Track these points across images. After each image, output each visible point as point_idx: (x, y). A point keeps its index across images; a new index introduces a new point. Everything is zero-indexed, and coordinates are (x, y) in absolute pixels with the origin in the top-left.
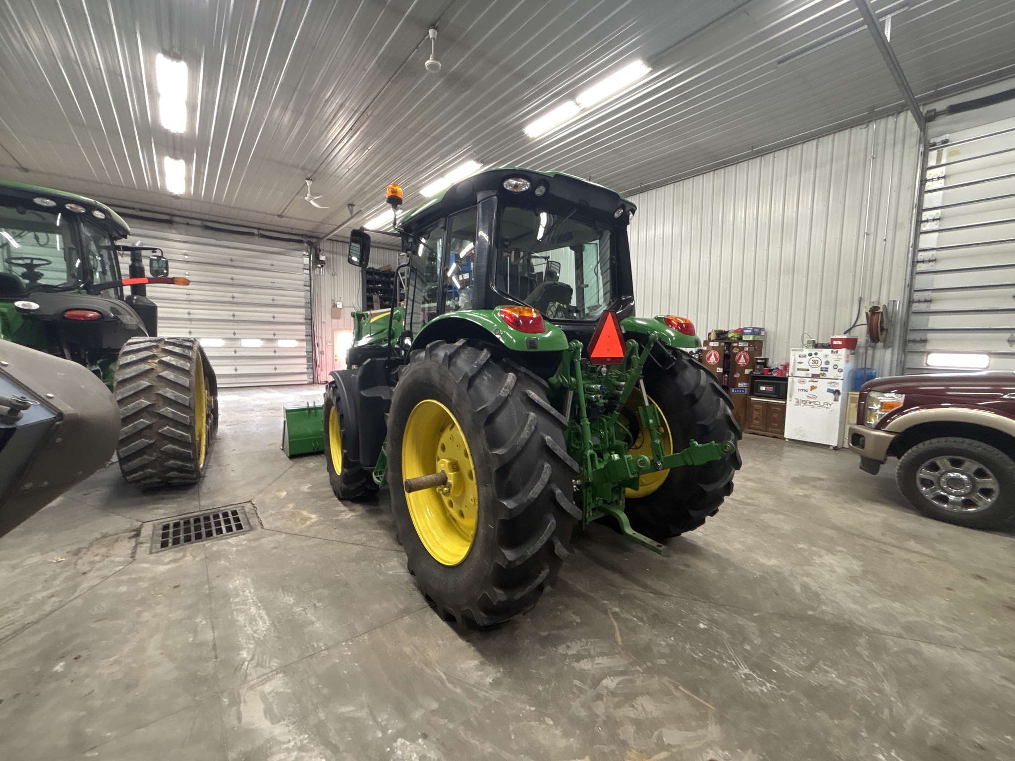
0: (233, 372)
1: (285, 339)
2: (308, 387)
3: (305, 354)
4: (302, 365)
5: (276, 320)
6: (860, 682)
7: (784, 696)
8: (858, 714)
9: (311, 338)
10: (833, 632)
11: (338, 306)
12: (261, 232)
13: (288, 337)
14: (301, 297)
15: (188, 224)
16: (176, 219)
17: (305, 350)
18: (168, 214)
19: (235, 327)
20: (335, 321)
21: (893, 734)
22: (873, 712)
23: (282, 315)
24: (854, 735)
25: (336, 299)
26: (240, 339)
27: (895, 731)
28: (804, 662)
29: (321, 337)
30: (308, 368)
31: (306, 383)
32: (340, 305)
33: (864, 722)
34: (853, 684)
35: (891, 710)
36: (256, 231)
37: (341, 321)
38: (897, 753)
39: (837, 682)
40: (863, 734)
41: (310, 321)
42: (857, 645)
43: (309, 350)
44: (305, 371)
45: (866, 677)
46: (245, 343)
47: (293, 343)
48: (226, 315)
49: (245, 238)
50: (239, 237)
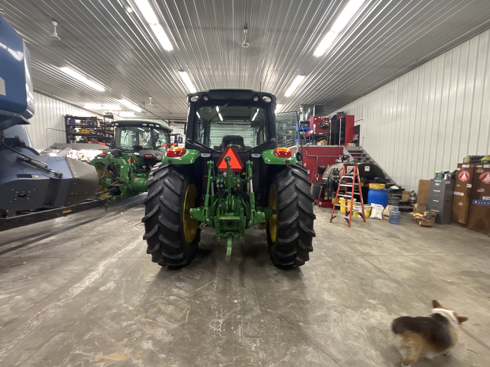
49: (231, 126)
50: (229, 125)
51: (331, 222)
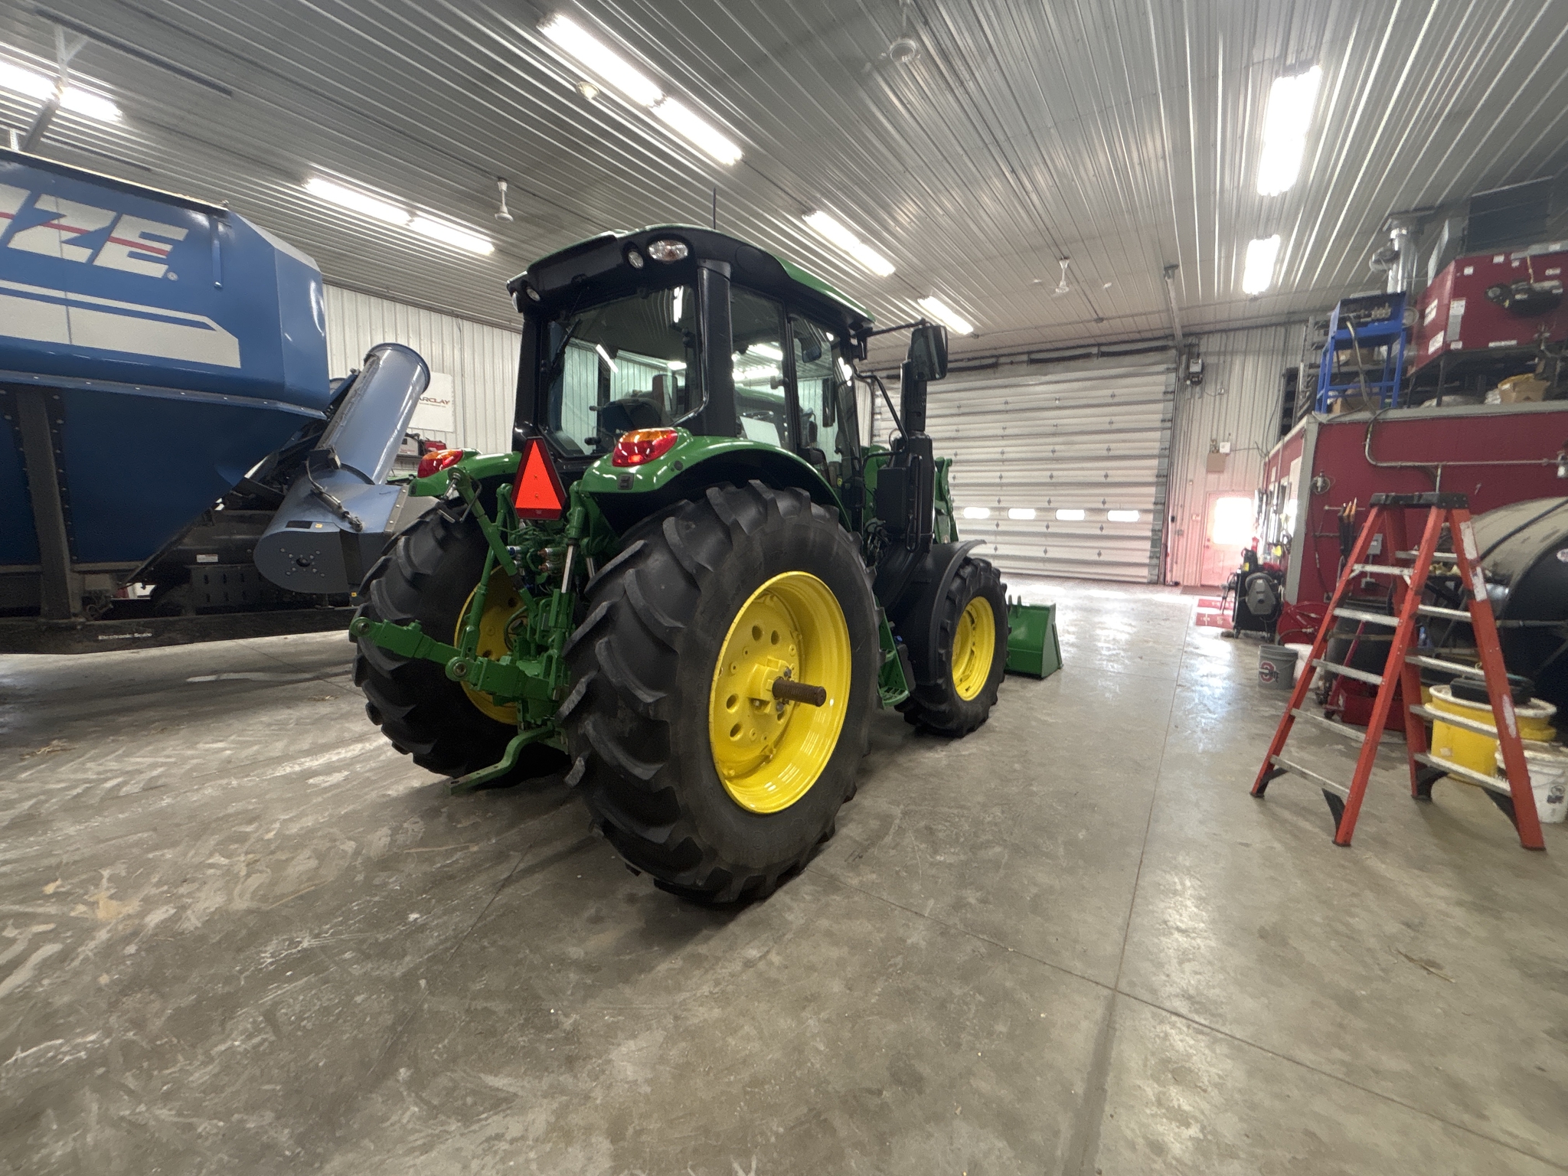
0: (1042, 555)
1: (1120, 509)
2: (1145, 587)
3: (1149, 534)
4: (1142, 552)
5: (1109, 480)
6: (200, 1076)
7: (241, 972)
8: (158, 1043)
9: (1162, 509)
10: (332, 1090)
11: (1222, 450)
12: (1104, 349)
13: (1127, 506)
14: (1154, 442)
15: (1012, 363)
16: (1002, 360)
17: (1150, 527)
18: (992, 356)
19: (1051, 493)
20: (1213, 477)
21: (101, 1071)
22: (145, 1065)
23: (1119, 472)
24: (138, 1024)
25: (1221, 437)
26: (1057, 509)
27: (101, 1076)
28: (286, 1014)
29: (1183, 506)
30: (1151, 558)
31: (1145, 580)
32: (1225, 448)
33: (144, 1044)
34: (204, 1064)
35: (130, 1092)
36: (1095, 350)
37: (1225, 477)
38: (79, 1059)
39: (224, 1041)
40: (131, 1033)
41: (1164, 480)
42: (278, 1118)
43: (1157, 528)
44: (1147, 561)
45: (204, 1092)
46: (1062, 515)
47: (1133, 516)
48: (1042, 476)
49: (1080, 363)
50: (1072, 364)
51: (1259, 792)
